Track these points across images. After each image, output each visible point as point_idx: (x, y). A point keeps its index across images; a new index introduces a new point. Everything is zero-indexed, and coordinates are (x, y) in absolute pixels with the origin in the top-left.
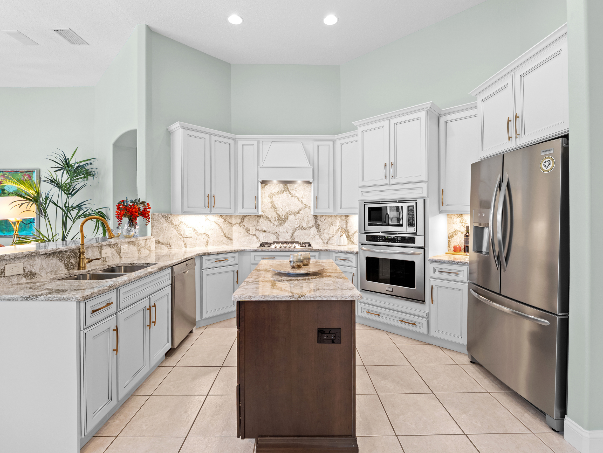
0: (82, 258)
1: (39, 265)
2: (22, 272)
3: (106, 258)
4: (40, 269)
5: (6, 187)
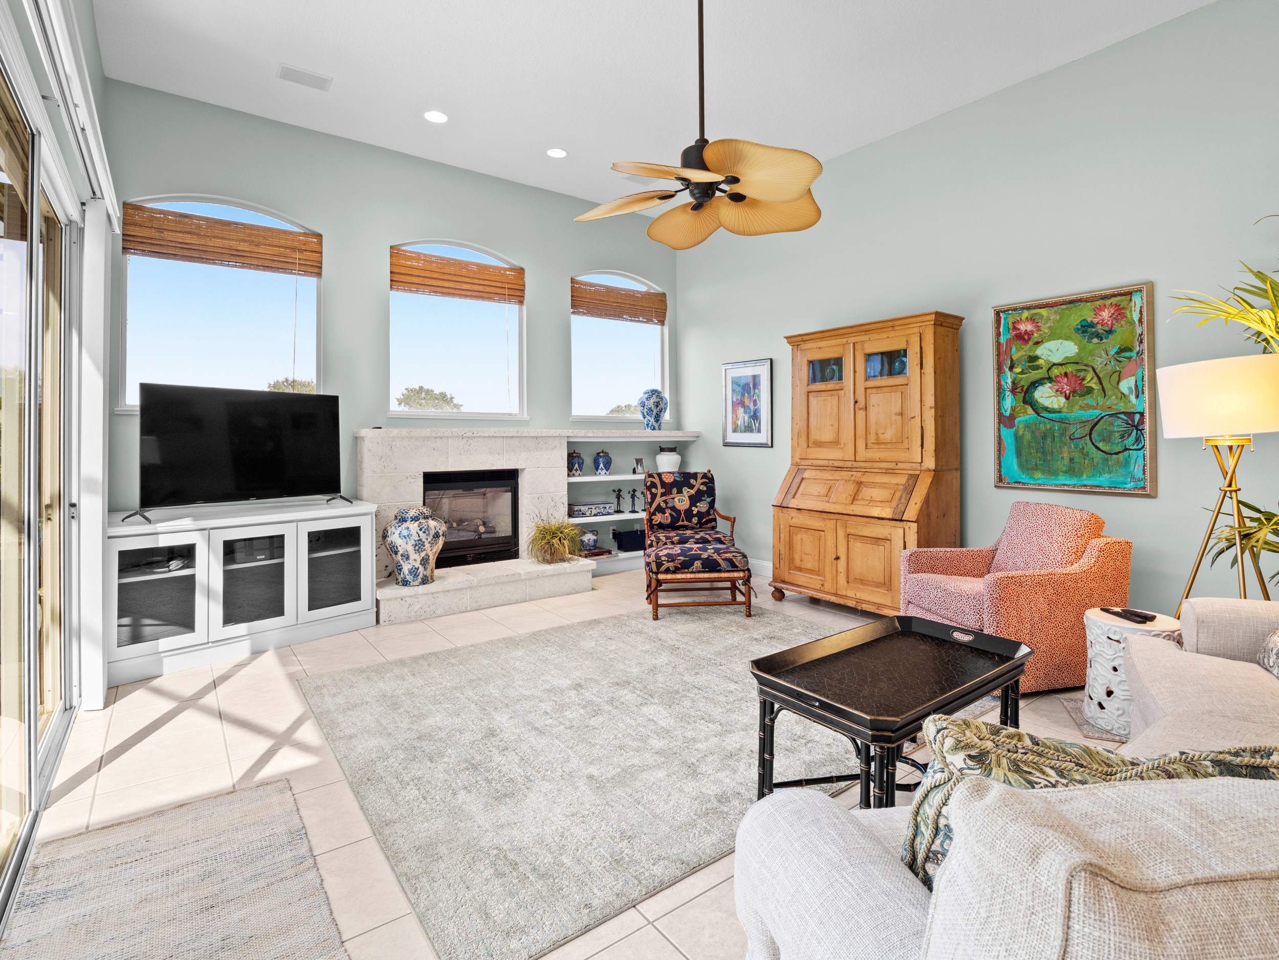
5: (1040, 351)
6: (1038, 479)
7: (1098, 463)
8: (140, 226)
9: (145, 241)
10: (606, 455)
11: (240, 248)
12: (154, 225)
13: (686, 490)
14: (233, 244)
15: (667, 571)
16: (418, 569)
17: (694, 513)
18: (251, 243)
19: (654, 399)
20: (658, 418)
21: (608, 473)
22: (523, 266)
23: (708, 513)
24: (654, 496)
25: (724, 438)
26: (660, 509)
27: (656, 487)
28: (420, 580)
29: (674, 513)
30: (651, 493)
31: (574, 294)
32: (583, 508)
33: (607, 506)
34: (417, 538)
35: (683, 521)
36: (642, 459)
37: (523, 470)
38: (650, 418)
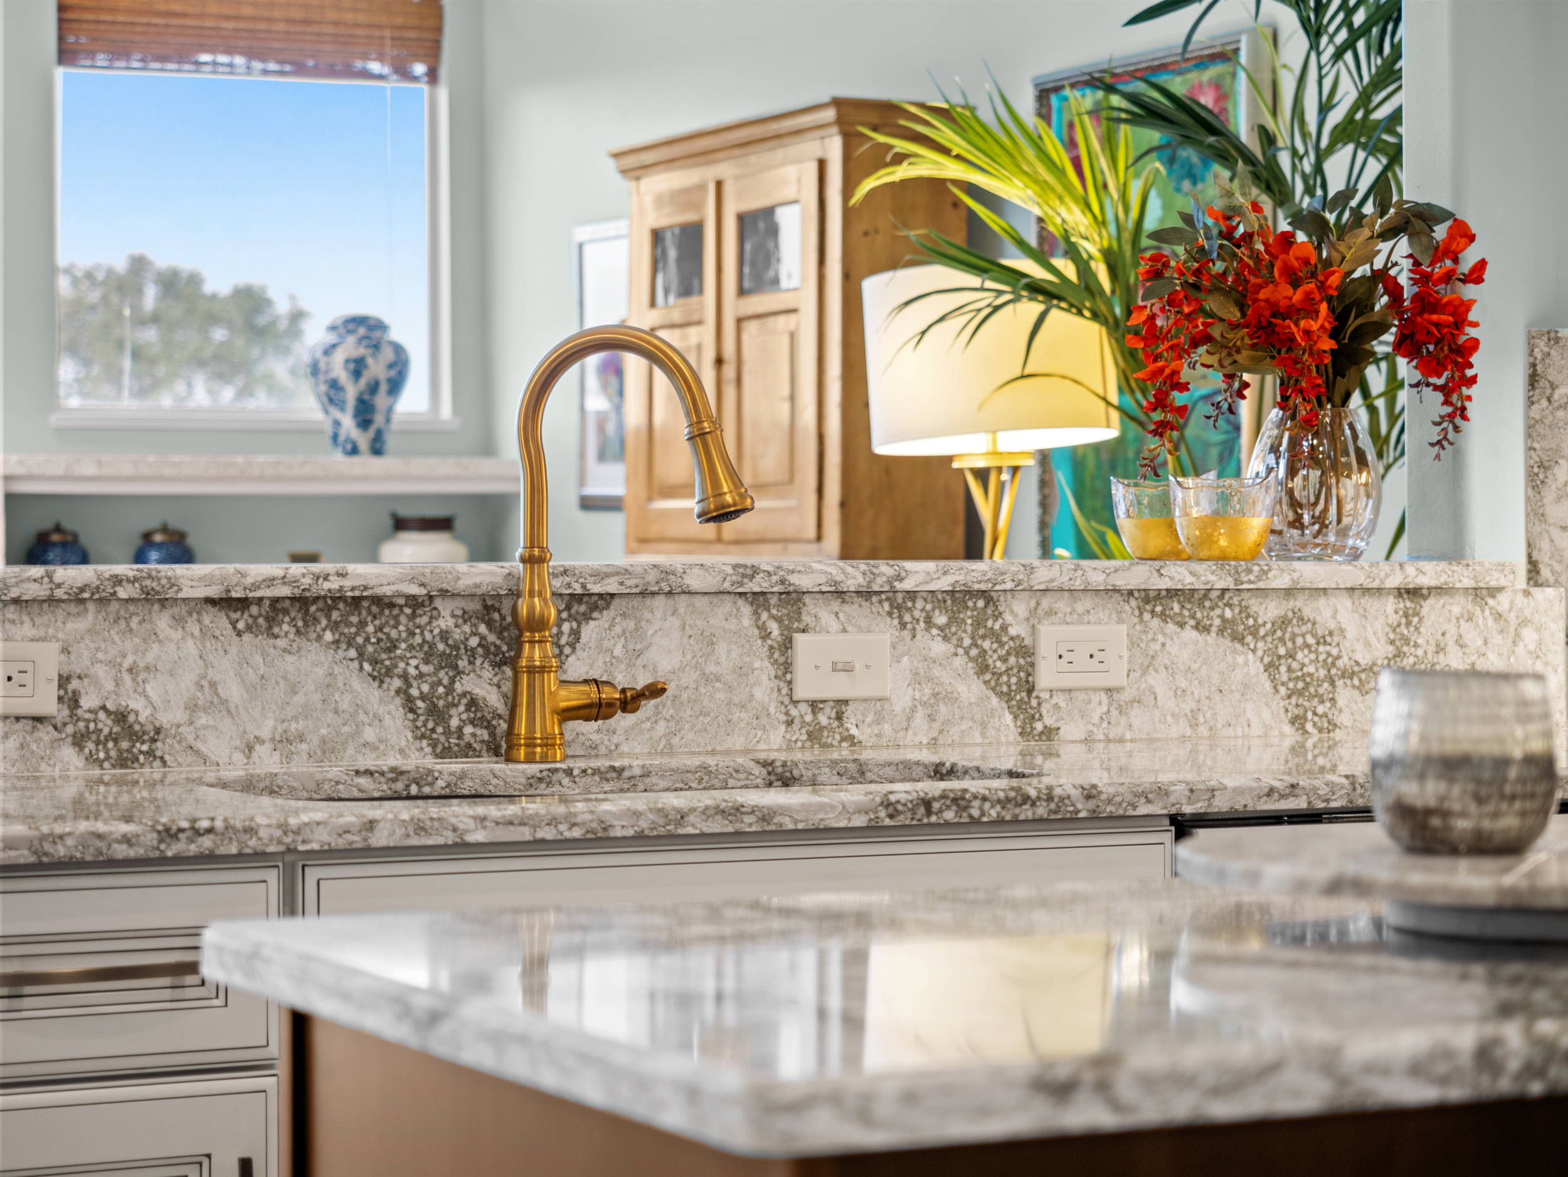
0: (531, 670)
1: (188, 680)
2: (47, 703)
3: (850, 712)
4: (192, 708)
10: (177, 538)
20: (366, 413)
38: (339, 416)
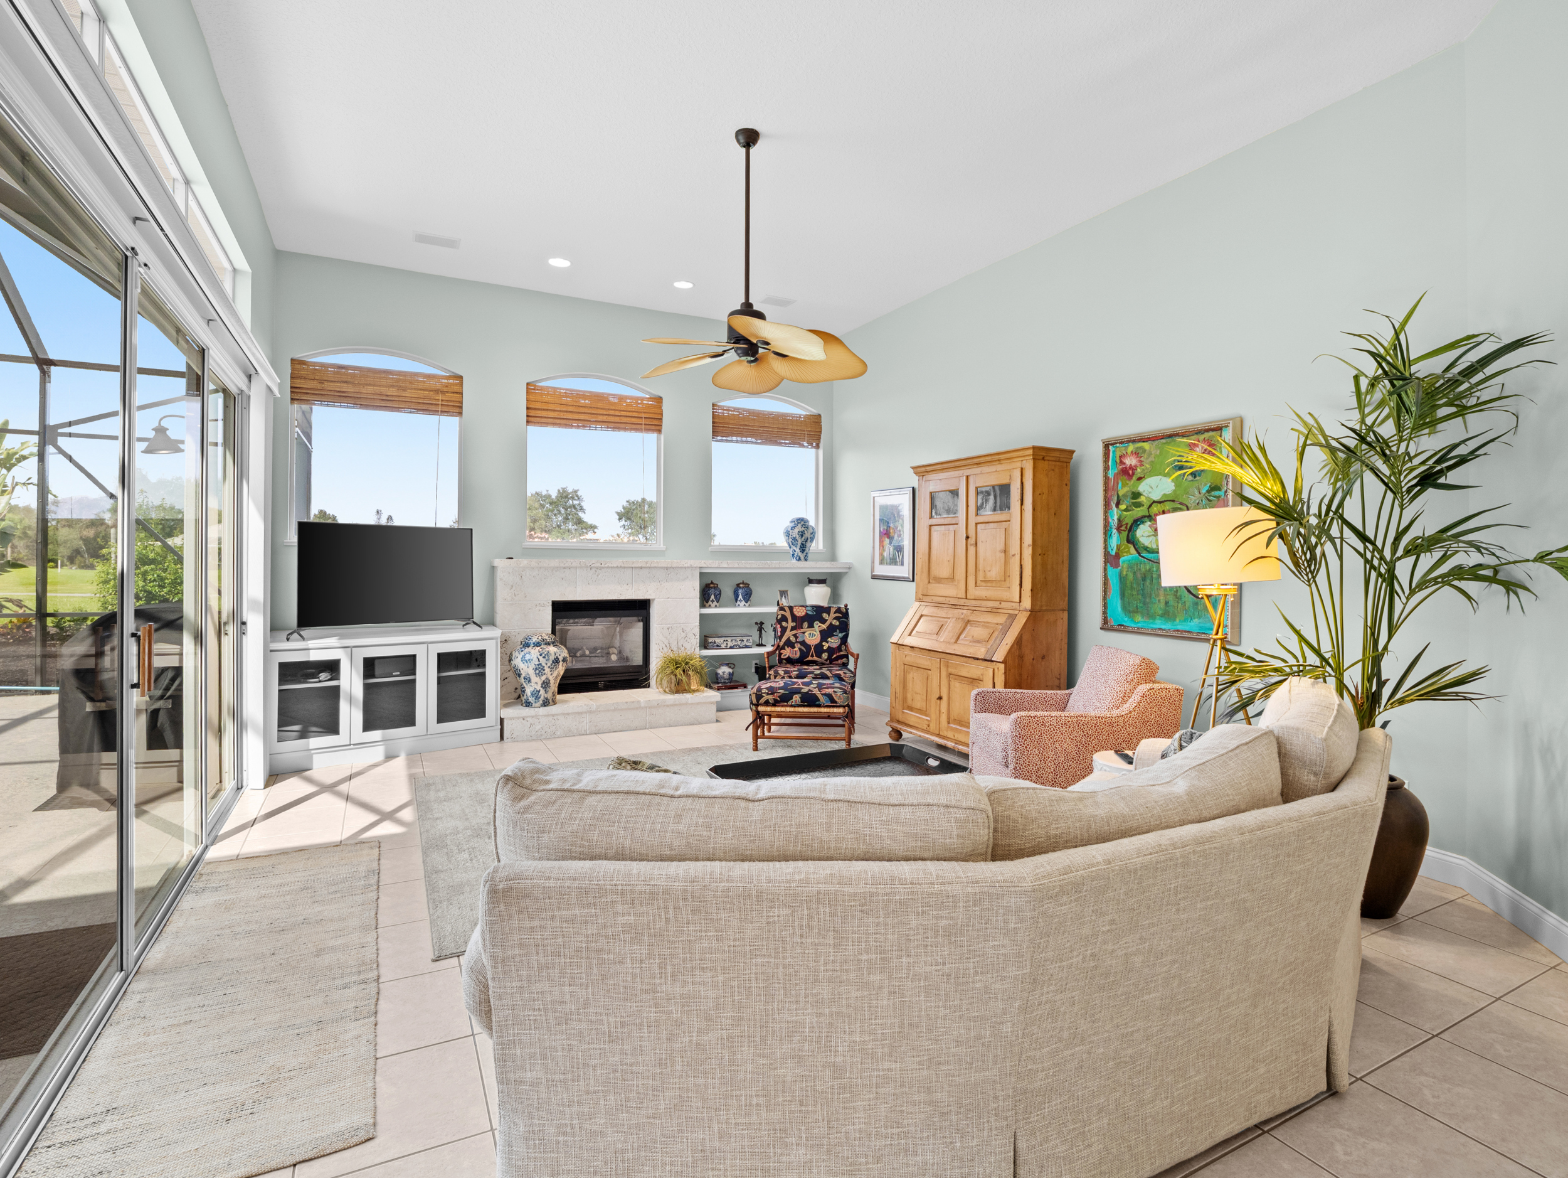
5: (1142, 487)
6: (1138, 622)
7: (1189, 608)
8: (305, 378)
9: (308, 391)
10: (747, 585)
11: (389, 394)
12: (317, 378)
13: (817, 624)
14: (383, 390)
15: (767, 703)
16: (539, 692)
17: (825, 648)
18: (399, 388)
19: (799, 528)
20: (803, 548)
21: (746, 604)
22: (661, 396)
23: (839, 649)
24: (784, 630)
25: (873, 570)
26: (790, 644)
27: (787, 621)
28: (541, 702)
29: (803, 648)
30: (782, 627)
31: (716, 420)
32: (718, 640)
33: (745, 639)
34: (537, 663)
35: (812, 656)
36: (787, 591)
37: (654, 600)
38: (795, 548)
